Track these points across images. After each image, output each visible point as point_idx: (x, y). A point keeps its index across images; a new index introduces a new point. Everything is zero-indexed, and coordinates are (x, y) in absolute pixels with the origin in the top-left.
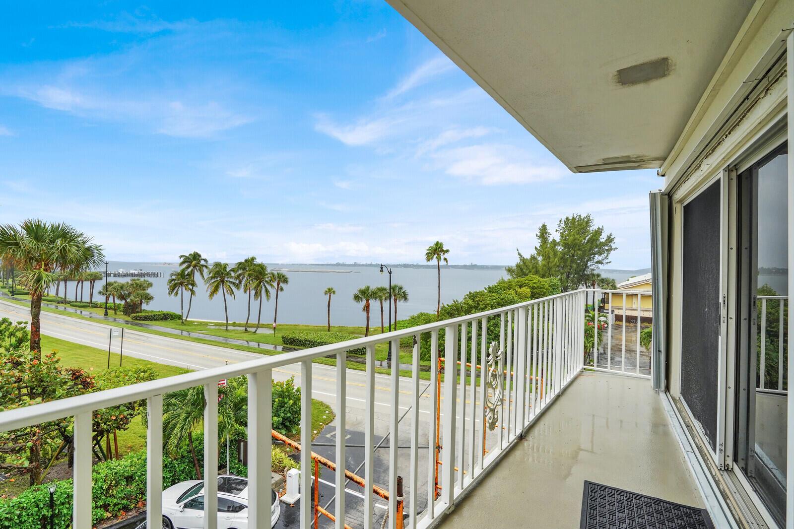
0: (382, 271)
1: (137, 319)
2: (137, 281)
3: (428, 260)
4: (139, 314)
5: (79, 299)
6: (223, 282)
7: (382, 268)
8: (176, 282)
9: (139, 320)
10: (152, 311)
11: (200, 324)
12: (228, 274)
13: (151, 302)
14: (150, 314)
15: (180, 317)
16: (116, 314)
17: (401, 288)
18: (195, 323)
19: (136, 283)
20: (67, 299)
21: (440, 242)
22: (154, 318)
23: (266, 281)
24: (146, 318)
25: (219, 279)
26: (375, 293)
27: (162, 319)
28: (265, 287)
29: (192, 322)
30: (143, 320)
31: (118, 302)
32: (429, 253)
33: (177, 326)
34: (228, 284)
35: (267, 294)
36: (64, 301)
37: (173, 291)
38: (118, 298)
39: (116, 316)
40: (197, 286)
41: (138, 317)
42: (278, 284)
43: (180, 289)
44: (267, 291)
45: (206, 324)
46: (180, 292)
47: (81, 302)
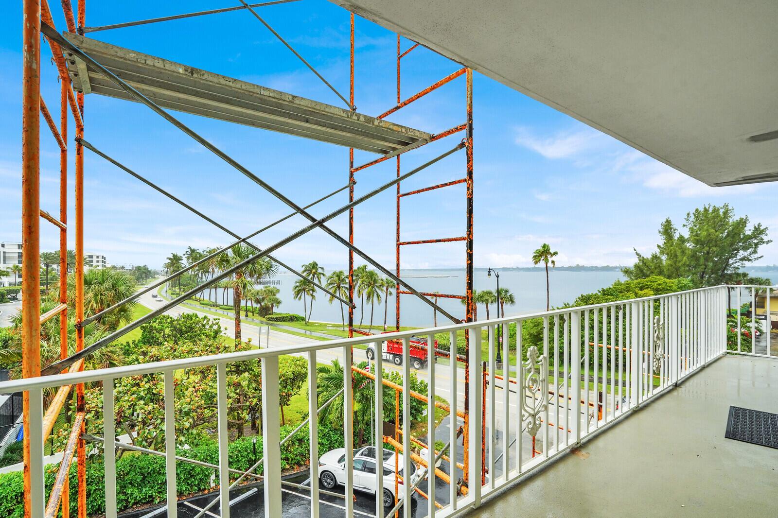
0: (489, 275)
1: (270, 320)
2: (268, 288)
3: (536, 263)
4: (272, 316)
5: (225, 304)
6: (339, 288)
7: (489, 272)
8: (300, 288)
9: (272, 321)
10: (281, 314)
11: (320, 325)
12: (343, 280)
13: (280, 305)
14: (280, 316)
15: (303, 319)
16: (253, 315)
17: (507, 291)
18: (316, 324)
19: (268, 290)
20: (217, 304)
21: (547, 244)
22: (282, 319)
23: (377, 286)
24: (277, 319)
25: (336, 285)
26: (482, 297)
27: (289, 321)
28: (377, 292)
29: (314, 323)
30: (275, 321)
31: (255, 305)
32: (537, 256)
33: (302, 327)
34: (344, 289)
35: (378, 298)
36: (215, 305)
37: (297, 296)
38: (255, 302)
39: (253, 317)
40: (316, 292)
41: (271, 318)
42: (387, 289)
43: (303, 294)
44: (378, 295)
45: (325, 325)
46: (303, 297)
47: (227, 305)
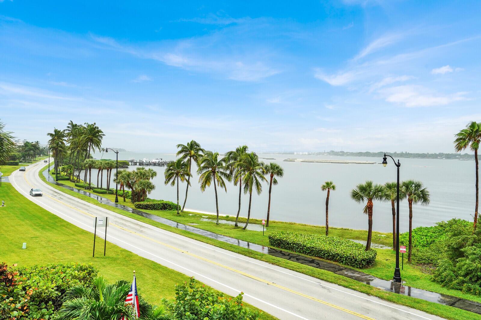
0: (385, 162)
1: (139, 208)
2: (141, 170)
3: (459, 148)
4: (142, 203)
5: (100, 186)
6: (214, 172)
7: (385, 159)
8: (173, 171)
9: (142, 208)
10: (153, 200)
11: (195, 216)
12: (220, 164)
14: (151, 203)
15: (177, 207)
16: (125, 201)
17: (418, 186)
18: (190, 215)
19: (140, 172)
20: (91, 186)
21: (477, 123)
22: (154, 207)
23: (257, 173)
24: (147, 207)
25: (210, 169)
26: (381, 190)
27: (161, 209)
28: (256, 179)
29: (188, 213)
30: (145, 209)
31: (126, 189)
32: (461, 139)
33: (173, 217)
34: (219, 174)
35: (258, 186)
36: (89, 188)
37: (169, 180)
38: (126, 186)
39: (125, 204)
40: (192, 176)
41: (140, 205)
42: (272, 177)
43: (176, 178)
44: (258, 184)
45: (200, 216)
46: (176, 182)
47: (101, 188)
